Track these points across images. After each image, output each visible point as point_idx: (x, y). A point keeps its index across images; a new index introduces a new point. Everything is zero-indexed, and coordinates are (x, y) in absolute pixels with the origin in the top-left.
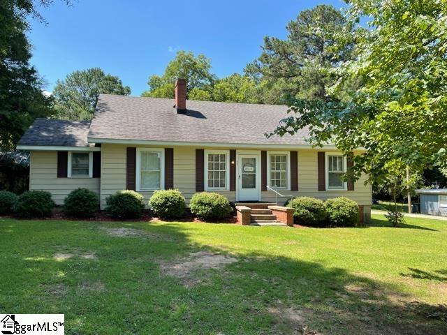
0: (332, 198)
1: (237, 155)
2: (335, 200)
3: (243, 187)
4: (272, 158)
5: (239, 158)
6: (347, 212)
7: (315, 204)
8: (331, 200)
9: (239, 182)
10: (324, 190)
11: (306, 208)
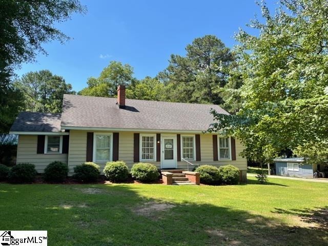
0: (223, 165)
1: (161, 137)
2: (225, 167)
3: (165, 159)
4: (184, 139)
5: (162, 139)
6: (233, 175)
7: (213, 170)
8: (223, 167)
9: (162, 155)
10: (217, 160)
11: (207, 173)
